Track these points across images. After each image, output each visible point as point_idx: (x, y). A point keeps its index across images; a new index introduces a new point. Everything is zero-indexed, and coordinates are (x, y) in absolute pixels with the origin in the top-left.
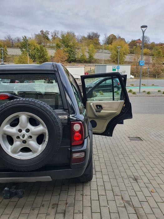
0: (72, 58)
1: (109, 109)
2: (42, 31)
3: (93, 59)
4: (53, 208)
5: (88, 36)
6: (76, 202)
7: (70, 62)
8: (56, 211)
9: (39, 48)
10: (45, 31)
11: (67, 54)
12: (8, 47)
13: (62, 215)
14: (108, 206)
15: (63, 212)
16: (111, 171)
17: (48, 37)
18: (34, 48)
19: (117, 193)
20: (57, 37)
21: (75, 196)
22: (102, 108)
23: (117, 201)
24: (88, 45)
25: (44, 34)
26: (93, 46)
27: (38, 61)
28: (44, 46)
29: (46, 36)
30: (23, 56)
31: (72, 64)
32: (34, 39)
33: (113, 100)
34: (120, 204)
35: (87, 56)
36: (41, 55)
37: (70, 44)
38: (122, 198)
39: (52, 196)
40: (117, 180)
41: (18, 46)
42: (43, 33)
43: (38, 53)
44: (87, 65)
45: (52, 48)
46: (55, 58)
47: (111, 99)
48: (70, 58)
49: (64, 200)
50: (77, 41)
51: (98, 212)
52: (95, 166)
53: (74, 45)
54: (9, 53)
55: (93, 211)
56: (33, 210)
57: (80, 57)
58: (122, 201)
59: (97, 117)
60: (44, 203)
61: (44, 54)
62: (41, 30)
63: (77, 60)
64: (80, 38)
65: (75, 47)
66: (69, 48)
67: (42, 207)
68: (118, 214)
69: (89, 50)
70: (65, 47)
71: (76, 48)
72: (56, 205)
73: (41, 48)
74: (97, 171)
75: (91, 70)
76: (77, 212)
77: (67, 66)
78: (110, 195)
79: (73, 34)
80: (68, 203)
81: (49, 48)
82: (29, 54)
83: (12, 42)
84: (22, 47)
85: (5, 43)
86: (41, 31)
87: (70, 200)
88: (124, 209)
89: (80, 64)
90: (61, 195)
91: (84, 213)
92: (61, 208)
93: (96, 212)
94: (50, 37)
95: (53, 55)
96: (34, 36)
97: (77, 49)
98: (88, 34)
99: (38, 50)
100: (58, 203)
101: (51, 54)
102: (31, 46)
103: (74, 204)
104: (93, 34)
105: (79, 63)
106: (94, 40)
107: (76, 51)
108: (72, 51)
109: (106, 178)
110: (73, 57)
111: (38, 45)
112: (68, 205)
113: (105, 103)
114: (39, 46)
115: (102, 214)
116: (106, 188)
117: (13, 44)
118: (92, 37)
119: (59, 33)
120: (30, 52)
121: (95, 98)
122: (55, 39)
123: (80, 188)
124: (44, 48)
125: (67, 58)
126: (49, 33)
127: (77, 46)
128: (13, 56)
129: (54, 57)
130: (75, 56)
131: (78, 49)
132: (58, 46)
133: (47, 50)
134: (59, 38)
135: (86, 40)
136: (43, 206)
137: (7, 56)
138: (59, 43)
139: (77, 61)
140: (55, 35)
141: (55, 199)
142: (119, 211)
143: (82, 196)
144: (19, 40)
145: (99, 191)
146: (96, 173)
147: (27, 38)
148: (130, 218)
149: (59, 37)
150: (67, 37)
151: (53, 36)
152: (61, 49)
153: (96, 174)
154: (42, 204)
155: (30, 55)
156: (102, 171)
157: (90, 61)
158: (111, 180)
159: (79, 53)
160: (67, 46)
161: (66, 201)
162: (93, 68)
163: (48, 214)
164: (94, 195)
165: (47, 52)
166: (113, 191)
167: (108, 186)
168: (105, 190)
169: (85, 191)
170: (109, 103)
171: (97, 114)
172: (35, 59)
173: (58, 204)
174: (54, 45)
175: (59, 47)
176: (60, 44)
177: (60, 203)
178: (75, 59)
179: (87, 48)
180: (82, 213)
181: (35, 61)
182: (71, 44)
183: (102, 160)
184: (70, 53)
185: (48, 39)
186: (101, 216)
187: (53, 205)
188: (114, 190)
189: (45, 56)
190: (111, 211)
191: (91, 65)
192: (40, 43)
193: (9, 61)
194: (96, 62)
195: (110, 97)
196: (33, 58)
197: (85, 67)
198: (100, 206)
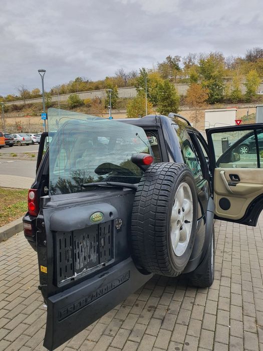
0: (216, 97)
1: (250, 181)
2: (169, 58)
3: (254, 96)
4: (149, 311)
5: (247, 57)
6: (181, 310)
7: (212, 103)
8: (153, 315)
9: (163, 85)
10: (173, 57)
11: (208, 91)
12: (119, 86)
13: (159, 322)
14: (230, 327)
15: (162, 318)
16: (248, 280)
17: (178, 66)
18: (155, 84)
19: (249, 312)
20: (193, 64)
21: (182, 302)
22: (239, 180)
23: (245, 323)
24: (247, 72)
25: (172, 62)
26: (256, 74)
27: (161, 105)
28: (171, 81)
29: (175, 65)
30: (140, 99)
31: (217, 105)
32: (156, 70)
33: (259, 166)
34: (251, 328)
35: (243, 90)
36: (166, 95)
37: (213, 74)
38: (256, 320)
39: (150, 296)
40: (255, 295)
41: (132, 85)
42: (170, 61)
43: (161, 92)
44: (243, 106)
45: (183, 82)
46: (188, 99)
47: (255, 165)
48: (212, 96)
49: (166, 304)
50: (226, 68)
51: (211, 329)
52: (223, 269)
53: (221, 75)
54: (120, 96)
55: (203, 327)
56: (124, 307)
57: (230, 94)
58: (254, 325)
59: (231, 194)
60: (138, 302)
61: (171, 94)
62: (168, 56)
63: (225, 98)
64: (232, 61)
65: (223, 77)
66: (211, 81)
67: (135, 307)
68: (242, 340)
69: (248, 80)
70: (206, 79)
71: (225, 79)
72: (153, 308)
73: (166, 84)
74: (223, 276)
75: (248, 115)
76: (181, 323)
77: (206, 111)
78: (236, 313)
79: (220, 56)
80: (170, 309)
81: (179, 83)
82: (148, 95)
83: (125, 79)
84: (139, 85)
85: (116, 81)
86: (167, 58)
87: (174, 306)
88: (255, 336)
89: (229, 106)
90: (162, 297)
91: (190, 326)
92: (160, 313)
93: (209, 329)
94: (181, 66)
95: (185, 94)
96: (156, 67)
97: (225, 81)
98: (247, 53)
99: (161, 88)
100: (157, 306)
101: (182, 92)
102: (152, 81)
103: (179, 313)
104: (257, 52)
105: (229, 104)
106: (258, 62)
107: (224, 85)
108: (216, 85)
109: (236, 288)
110: (218, 95)
111: (161, 79)
112: (169, 312)
113: (243, 172)
114: (164, 81)
115: (217, 334)
116: (232, 301)
117: (126, 82)
118: (255, 57)
119: (196, 57)
120: (150, 91)
121: (234, 164)
122: (189, 68)
123: (191, 294)
124: (170, 84)
125: (208, 97)
126: (181, 59)
127: (227, 76)
128: (126, 99)
129: (186, 97)
130: (222, 92)
131: (228, 80)
132: (194, 79)
133: (175, 87)
134: (196, 66)
135: (242, 64)
136: (137, 305)
137: (118, 100)
138: (195, 73)
139: (225, 100)
140: (190, 60)
141: (153, 301)
142: (246, 337)
143: (192, 305)
144: (134, 75)
145: (219, 304)
146: (222, 278)
147: (146, 71)
148: (262, 350)
149: (196, 63)
150: (208, 62)
151: (186, 63)
152: (199, 82)
153: (220, 280)
154: (136, 303)
155: (149, 97)
156: (233, 277)
157: (249, 99)
158: (245, 293)
159: (228, 88)
160: (209, 77)
161: (169, 306)
162: (252, 111)
163: (141, 316)
164: (211, 308)
165: (174, 89)
166: (243, 308)
167: (237, 300)
168: (230, 305)
169: (197, 300)
170: (251, 172)
171: (231, 188)
172: (156, 102)
173: (156, 308)
174: (187, 77)
175: (196, 80)
176: (196, 75)
177: (159, 306)
178: (222, 98)
179: (244, 77)
180: (188, 326)
181: (156, 105)
182: (215, 73)
183: (236, 262)
184: (213, 89)
185: (178, 69)
186: (214, 336)
187: (150, 307)
188: (245, 307)
189: (171, 96)
190: (232, 334)
191: (251, 106)
192: (165, 77)
193: (119, 108)
194: (260, 100)
195: (253, 163)
196: (154, 101)
197: (238, 110)
198: (216, 323)
